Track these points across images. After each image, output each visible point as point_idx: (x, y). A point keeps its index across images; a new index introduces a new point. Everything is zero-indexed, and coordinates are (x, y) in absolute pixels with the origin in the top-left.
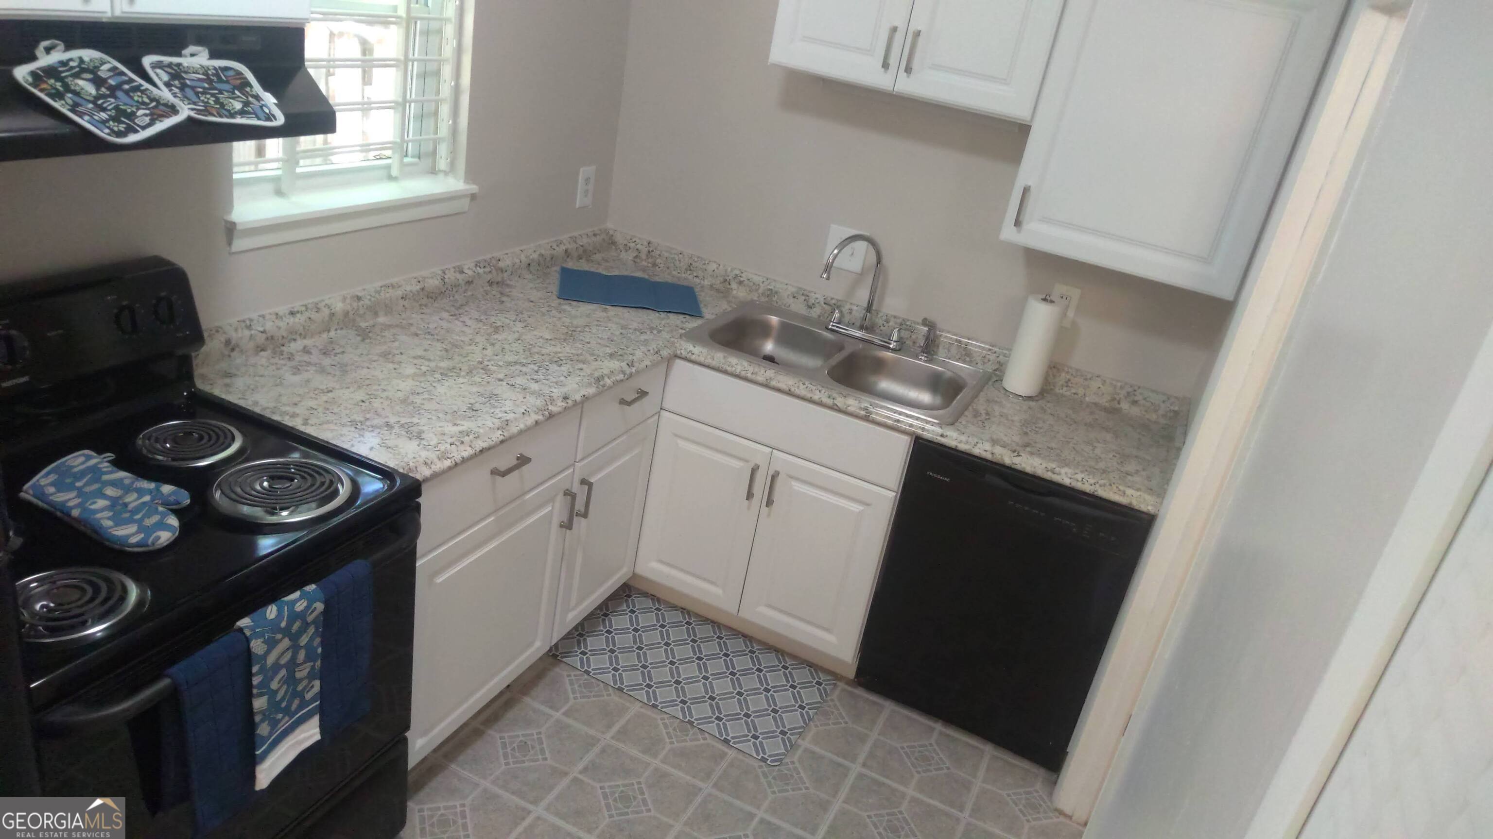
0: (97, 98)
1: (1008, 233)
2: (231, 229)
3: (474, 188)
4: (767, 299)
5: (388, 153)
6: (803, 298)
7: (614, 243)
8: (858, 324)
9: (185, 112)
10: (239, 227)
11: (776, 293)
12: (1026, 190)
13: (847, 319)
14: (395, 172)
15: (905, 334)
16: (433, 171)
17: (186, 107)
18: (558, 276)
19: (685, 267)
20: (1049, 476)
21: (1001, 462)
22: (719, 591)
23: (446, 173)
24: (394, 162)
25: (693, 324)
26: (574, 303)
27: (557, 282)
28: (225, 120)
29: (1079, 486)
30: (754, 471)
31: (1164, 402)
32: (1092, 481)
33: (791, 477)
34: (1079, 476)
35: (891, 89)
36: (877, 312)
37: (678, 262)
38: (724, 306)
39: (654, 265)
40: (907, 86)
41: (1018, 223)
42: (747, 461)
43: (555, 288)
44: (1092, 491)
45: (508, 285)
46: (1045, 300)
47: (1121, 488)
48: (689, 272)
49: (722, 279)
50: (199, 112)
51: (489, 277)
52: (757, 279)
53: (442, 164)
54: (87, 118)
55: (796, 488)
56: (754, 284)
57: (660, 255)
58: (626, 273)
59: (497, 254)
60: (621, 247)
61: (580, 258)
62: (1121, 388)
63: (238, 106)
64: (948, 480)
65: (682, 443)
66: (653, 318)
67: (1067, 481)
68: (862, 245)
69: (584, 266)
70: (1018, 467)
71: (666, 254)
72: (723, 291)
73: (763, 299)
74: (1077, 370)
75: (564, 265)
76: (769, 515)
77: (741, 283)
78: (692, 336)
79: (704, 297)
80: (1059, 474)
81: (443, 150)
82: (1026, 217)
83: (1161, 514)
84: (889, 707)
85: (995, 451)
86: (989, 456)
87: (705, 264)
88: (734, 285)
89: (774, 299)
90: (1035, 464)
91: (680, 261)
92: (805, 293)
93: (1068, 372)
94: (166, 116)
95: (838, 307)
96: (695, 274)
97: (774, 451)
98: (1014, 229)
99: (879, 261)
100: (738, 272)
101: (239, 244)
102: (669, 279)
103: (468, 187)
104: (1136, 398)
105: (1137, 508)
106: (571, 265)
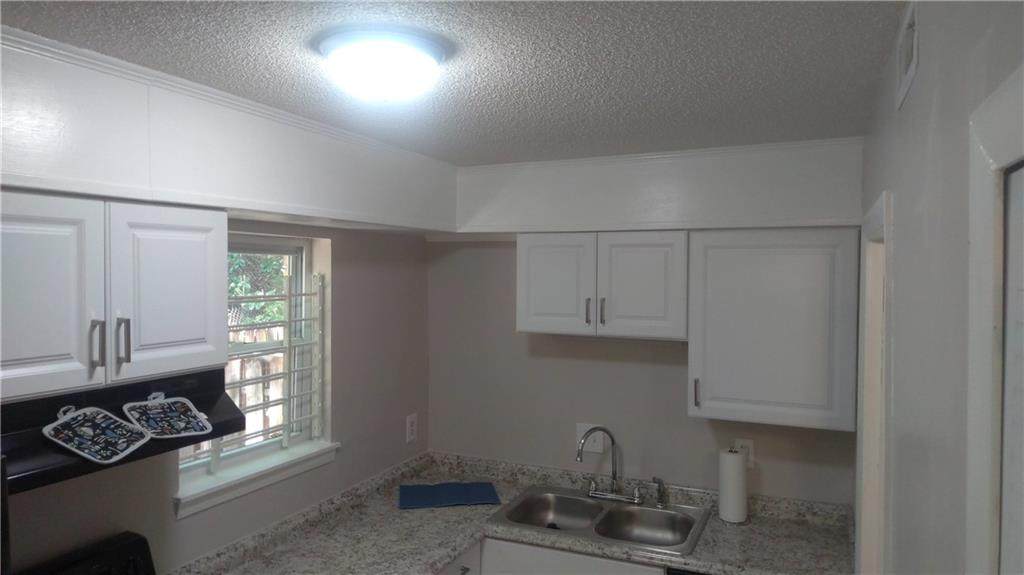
0: (93, 437)
1: (693, 411)
2: (177, 503)
3: (338, 444)
4: (543, 482)
5: (281, 432)
6: (568, 477)
7: (434, 462)
8: (609, 488)
9: (149, 435)
10: (183, 501)
11: (549, 476)
12: (696, 382)
13: (601, 486)
14: (285, 444)
15: (643, 491)
16: (311, 439)
17: (149, 433)
18: (398, 493)
19: (484, 469)
23: (318, 438)
24: (284, 438)
25: (495, 509)
26: (411, 510)
27: (398, 498)
28: (174, 436)
31: (834, 510)
35: (595, 334)
36: (620, 478)
38: (514, 493)
39: (463, 471)
40: (604, 331)
41: (697, 404)
43: (396, 502)
45: (365, 506)
46: (731, 451)
48: (487, 473)
49: (510, 473)
50: (158, 434)
51: (352, 503)
52: (534, 469)
53: (316, 432)
54: (86, 451)
56: (533, 473)
57: (466, 464)
58: (443, 481)
59: (356, 486)
60: (440, 464)
61: (412, 476)
62: (802, 505)
63: (183, 425)
66: (466, 510)
68: (600, 434)
69: (415, 482)
71: (470, 463)
72: (513, 482)
73: (541, 482)
74: (768, 498)
75: (403, 484)
77: (524, 473)
78: (495, 519)
79: (499, 488)
81: (316, 423)
82: (701, 399)
87: (497, 465)
88: (519, 476)
89: (548, 481)
91: (480, 466)
92: (569, 473)
93: (762, 500)
94: (137, 440)
95: (593, 479)
96: (492, 473)
98: (696, 408)
99: (613, 441)
100: (520, 466)
101: (182, 513)
102: (474, 480)
103: (334, 444)
104: (815, 511)
106: (407, 483)
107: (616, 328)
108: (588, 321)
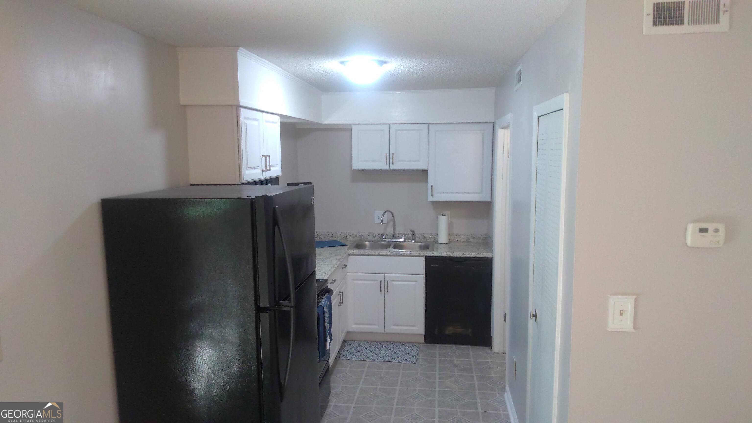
1: (430, 199)
4: (360, 239)
6: (372, 235)
8: (391, 237)
11: (362, 236)
12: (432, 186)
13: (387, 236)
15: (406, 236)
19: (331, 236)
20: (463, 256)
21: (450, 256)
22: (376, 327)
25: (347, 247)
29: (471, 256)
30: (381, 282)
31: (481, 236)
32: (474, 254)
33: (392, 281)
34: (470, 254)
35: (389, 169)
36: (396, 232)
37: (328, 235)
38: (350, 241)
39: (320, 238)
40: (393, 167)
41: (432, 195)
42: (377, 280)
44: (475, 256)
46: (443, 215)
47: (481, 253)
48: (332, 237)
49: (344, 236)
52: (355, 233)
55: (395, 283)
56: (355, 235)
57: (321, 235)
62: (469, 235)
64: (437, 266)
65: (356, 282)
67: (468, 256)
68: (387, 214)
70: (455, 256)
71: (323, 234)
72: (346, 239)
73: (358, 239)
74: (456, 234)
76: (388, 295)
77: (350, 236)
78: (349, 248)
79: (343, 242)
80: (465, 254)
82: (434, 194)
83: (494, 256)
84: (438, 346)
85: (447, 254)
86: (447, 256)
87: (337, 233)
88: (348, 237)
89: (362, 238)
90: (459, 254)
91: (328, 234)
92: (372, 233)
93: (454, 235)
95: (384, 233)
96: (335, 237)
97: (385, 274)
98: (431, 197)
99: (393, 217)
100: (348, 233)
104: (474, 237)
105: (487, 257)
107: (398, 166)
108: (386, 164)
